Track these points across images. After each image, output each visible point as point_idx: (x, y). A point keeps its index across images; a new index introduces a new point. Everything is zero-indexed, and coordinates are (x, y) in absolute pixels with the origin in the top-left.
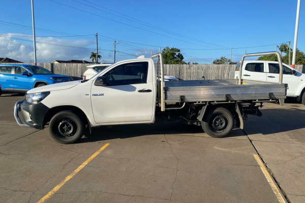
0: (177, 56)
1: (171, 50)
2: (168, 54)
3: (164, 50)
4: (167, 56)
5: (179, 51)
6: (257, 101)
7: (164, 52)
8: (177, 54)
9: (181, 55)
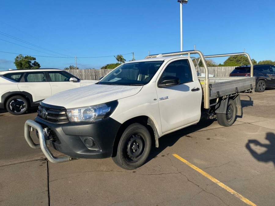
0: (33, 64)
1: (25, 58)
2: (23, 62)
3: (17, 57)
4: (21, 64)
5: (34, 59)
6: (246, 91)
7: (17, 60)
8: (33, 62)
9: (37, 63)
